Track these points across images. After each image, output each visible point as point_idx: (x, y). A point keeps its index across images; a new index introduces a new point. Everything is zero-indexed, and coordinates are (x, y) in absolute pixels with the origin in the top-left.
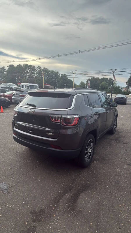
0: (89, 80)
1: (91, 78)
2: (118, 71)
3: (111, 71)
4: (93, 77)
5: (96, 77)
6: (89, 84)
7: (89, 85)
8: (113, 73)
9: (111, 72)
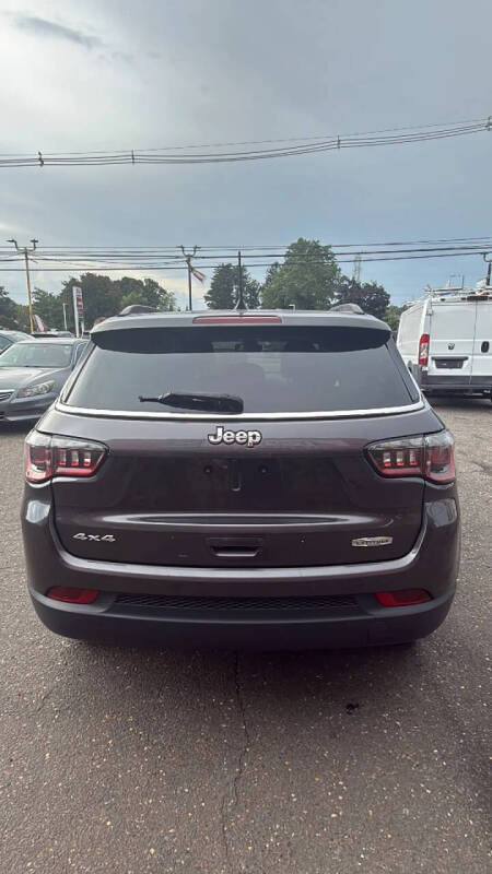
0: (73, 282)
1: (83, 277)
2: (203, 254)
3: (181, 254)
4: (89, 275)
5: (98, 273)
6: (78, 300)
7: (80, 303)
8: (188, 261)
9: (177, 257)
